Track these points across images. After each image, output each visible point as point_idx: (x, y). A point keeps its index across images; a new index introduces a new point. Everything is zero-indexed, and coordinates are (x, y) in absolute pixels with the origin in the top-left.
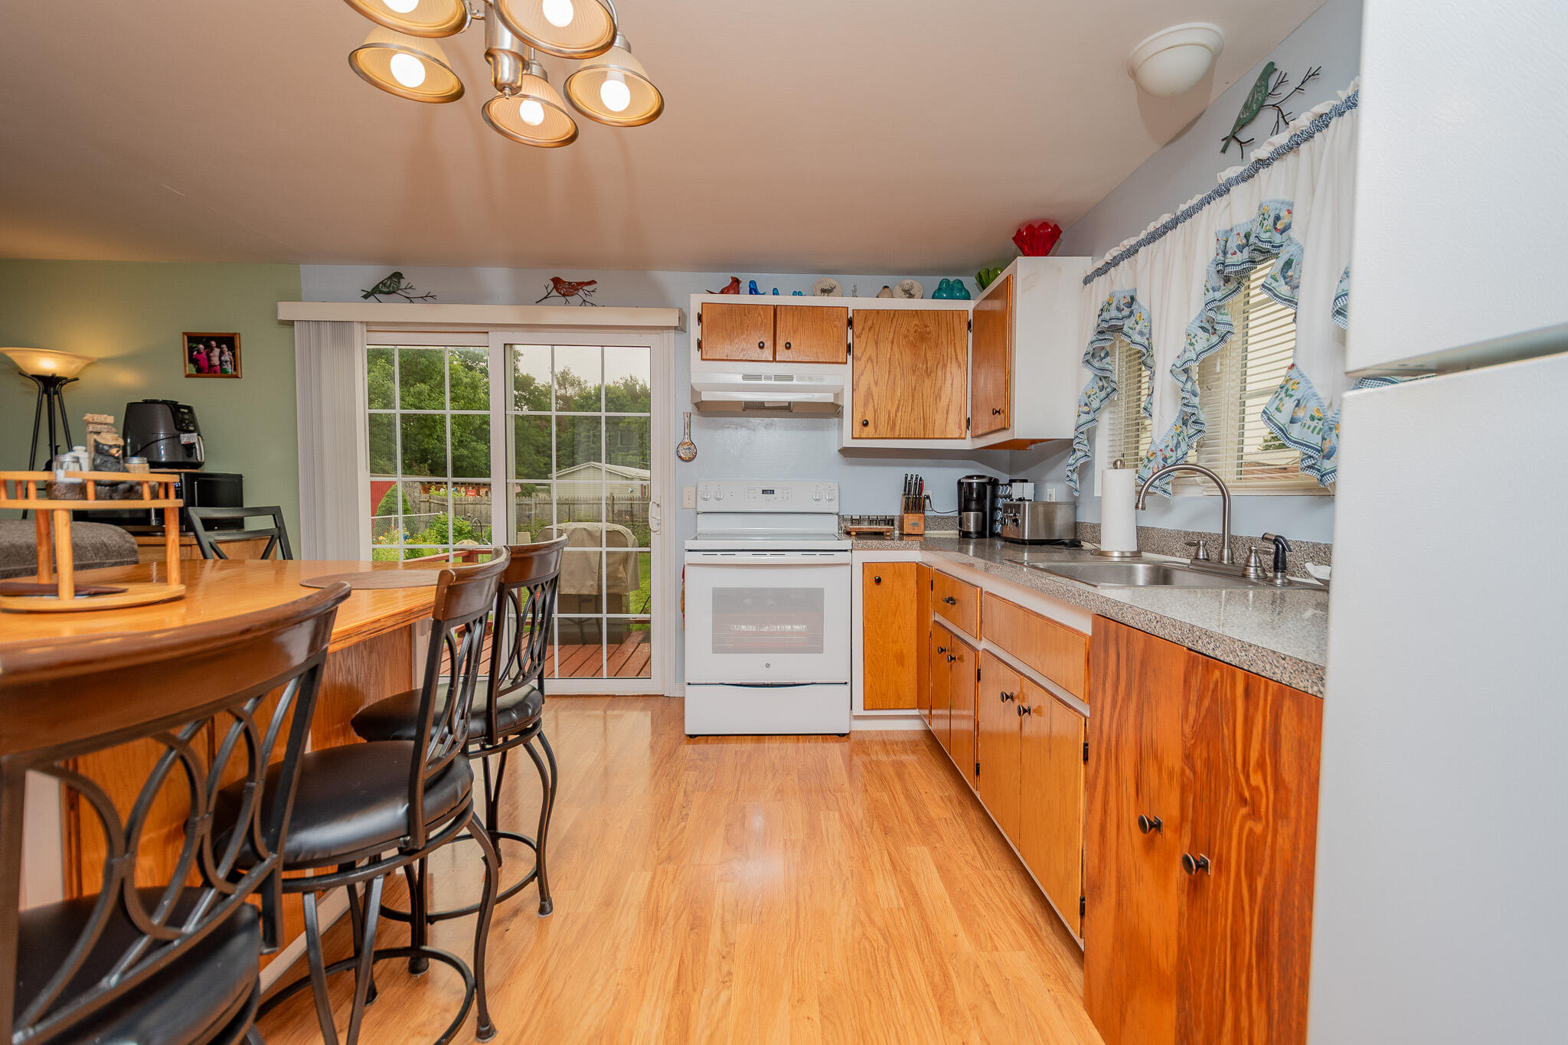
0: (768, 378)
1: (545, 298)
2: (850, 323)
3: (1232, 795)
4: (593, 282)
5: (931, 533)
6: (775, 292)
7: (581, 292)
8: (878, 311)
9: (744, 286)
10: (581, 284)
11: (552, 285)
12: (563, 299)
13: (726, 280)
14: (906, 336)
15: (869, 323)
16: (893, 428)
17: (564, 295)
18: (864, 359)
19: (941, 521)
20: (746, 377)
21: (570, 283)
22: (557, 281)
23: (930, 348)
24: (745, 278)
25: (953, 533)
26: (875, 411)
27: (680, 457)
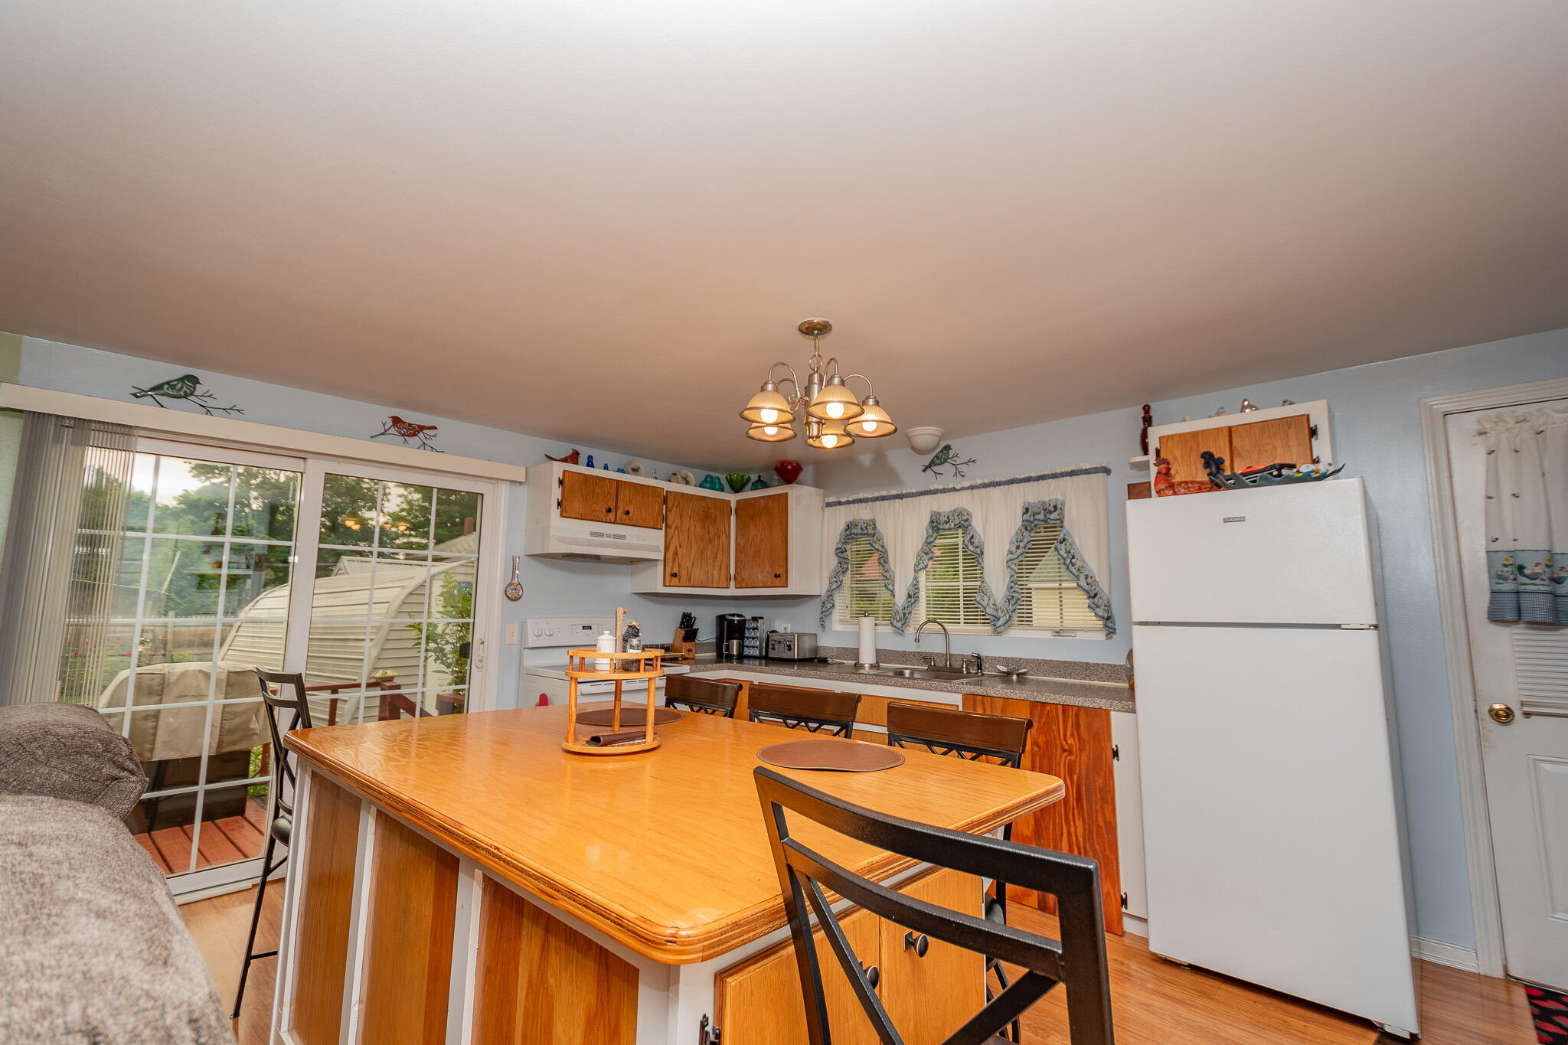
0: (608, 536)
1: (382, 434)
2: (665, 501)
3: (1059, 750)
4: (434, 428)
5: (699, 656)
6: (606, 467)
7: (421, 435)
8: (682, 494)
9: (583, 459)
10: (422, 428)
11: (390, 423)
12: (402, 439)
13: (566, 449)
14: (698, 514)
15: (676, 502)
16: (690, 580)
17: (403, 435)
18: (674, 527)
19: (704, 647)
20: (593, 534)
21: (410, 425)
22: (396, 421)
23: (711, 524)
24: (584, 452)
25: (712, 655)
26: (679, 566)
27: (508, 596)
